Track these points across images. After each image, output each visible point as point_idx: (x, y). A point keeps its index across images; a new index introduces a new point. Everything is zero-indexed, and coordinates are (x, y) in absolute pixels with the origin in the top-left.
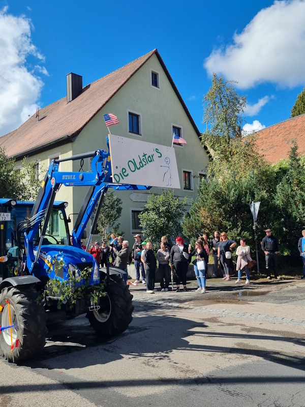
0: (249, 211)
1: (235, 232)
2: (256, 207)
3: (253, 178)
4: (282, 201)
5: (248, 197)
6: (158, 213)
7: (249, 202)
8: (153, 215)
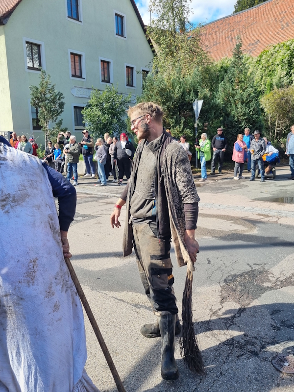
0: (192, 109)
1: (178, 129)
2: (198, 105)
3: (197, 75)
4: (223, 100)
5: (191, 95)
6: (102, 110)
7: (192, 100)
8: (96, 111)
